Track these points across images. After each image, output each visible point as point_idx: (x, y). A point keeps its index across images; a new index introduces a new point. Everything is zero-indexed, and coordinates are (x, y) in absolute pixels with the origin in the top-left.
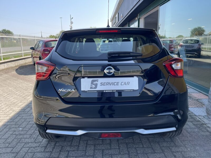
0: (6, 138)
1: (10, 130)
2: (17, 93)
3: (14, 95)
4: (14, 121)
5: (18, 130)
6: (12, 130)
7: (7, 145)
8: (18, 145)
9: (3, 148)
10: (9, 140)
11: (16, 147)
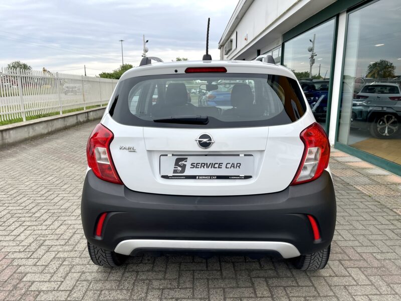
0: (68, 289)
5: (89, 271)
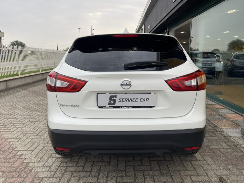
7: (39, 159)
8: (49, 159)
9: (35, 162)
10: (40, 155)
11: (48, 162)
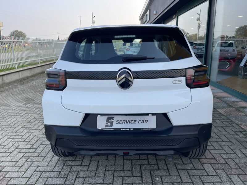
1: (32, 165)
2: (36, 111)
3: (33, 114)
4: (37, 151)
6: (35, 165)
